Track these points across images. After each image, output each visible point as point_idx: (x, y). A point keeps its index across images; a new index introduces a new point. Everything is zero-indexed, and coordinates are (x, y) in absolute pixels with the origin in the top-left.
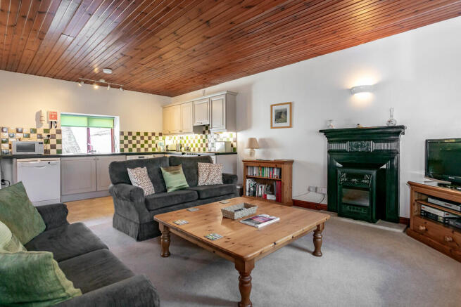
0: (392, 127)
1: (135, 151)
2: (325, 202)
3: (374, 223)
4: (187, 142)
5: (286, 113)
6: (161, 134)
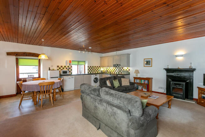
0: (191, 69)
1: (94, 73)
2: (165, 92)
3: (184, 100)
4: (109, 70)
5: (150, 62)
6: (99, 67)
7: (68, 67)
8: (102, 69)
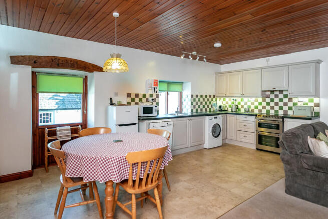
6: (214, 96)
7: (151, 96)
8: (220, 102)
